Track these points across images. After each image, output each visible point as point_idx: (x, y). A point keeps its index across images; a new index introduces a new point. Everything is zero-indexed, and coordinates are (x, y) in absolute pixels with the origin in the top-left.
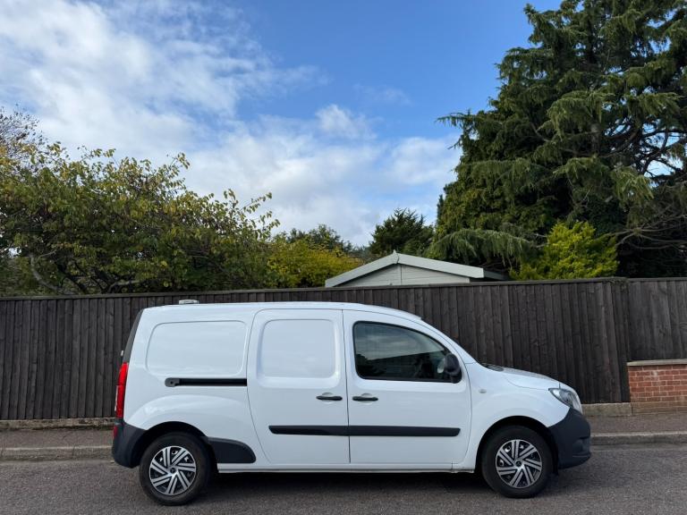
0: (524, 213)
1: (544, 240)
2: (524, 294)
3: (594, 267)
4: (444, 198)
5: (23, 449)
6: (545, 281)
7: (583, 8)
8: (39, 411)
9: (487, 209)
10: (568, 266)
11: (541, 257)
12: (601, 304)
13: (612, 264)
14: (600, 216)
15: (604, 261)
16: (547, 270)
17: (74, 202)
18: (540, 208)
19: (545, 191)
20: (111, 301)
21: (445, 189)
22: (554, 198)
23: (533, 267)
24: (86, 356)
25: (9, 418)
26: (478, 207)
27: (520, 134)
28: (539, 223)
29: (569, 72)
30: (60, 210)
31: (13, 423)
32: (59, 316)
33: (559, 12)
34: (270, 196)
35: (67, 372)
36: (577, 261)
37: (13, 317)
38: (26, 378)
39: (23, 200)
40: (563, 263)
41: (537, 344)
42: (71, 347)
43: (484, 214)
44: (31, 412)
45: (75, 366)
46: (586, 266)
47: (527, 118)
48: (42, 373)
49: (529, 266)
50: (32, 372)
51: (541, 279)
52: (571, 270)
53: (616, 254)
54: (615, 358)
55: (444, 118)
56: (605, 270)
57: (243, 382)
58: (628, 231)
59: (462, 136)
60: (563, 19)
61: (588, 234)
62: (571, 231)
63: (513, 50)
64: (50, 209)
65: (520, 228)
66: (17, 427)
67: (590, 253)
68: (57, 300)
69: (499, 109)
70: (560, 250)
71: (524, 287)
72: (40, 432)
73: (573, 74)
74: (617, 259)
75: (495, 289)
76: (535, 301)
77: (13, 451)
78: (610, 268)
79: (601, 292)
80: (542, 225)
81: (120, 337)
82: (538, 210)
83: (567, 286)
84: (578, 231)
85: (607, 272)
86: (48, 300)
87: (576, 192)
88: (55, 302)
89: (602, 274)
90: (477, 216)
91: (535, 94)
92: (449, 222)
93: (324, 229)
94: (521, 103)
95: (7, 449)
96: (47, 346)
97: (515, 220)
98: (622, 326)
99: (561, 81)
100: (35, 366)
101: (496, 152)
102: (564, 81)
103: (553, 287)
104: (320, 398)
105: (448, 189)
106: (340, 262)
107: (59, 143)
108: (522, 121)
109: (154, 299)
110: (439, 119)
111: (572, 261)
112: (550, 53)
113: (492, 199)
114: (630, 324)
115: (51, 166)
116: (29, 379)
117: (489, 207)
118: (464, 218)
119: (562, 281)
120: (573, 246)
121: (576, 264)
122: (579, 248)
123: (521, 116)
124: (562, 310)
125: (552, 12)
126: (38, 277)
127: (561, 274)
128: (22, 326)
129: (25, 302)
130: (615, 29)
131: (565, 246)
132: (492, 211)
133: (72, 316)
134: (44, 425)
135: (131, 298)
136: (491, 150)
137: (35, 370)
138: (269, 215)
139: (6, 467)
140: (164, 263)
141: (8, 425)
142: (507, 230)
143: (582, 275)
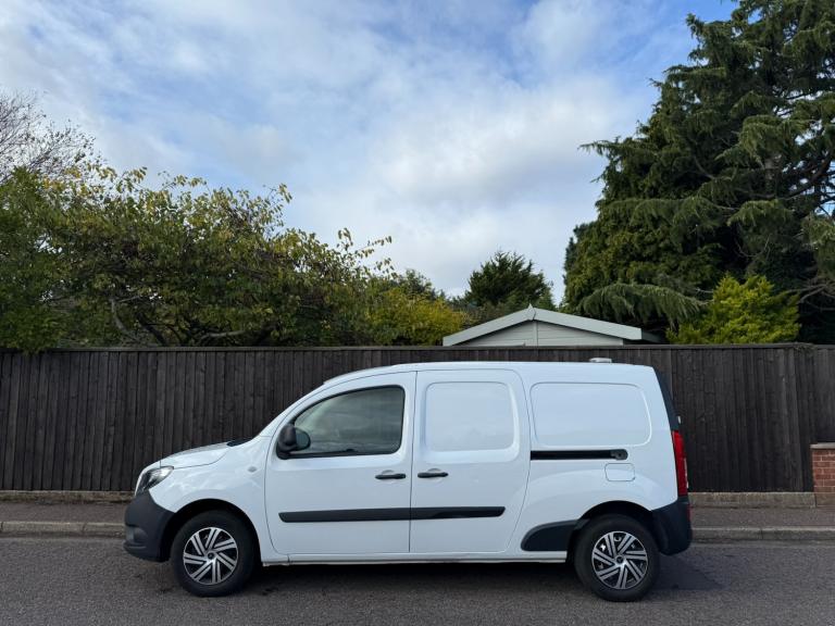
0: (683, 264)
1: (709, 296)
2: (690, 360)
3: (771, 330)
4: (575, 241)
5: (108, 524)
6: (712, 345)
7: (759, 18)
8: (116, 480)
9: (639, 258)
10: (739, 328)
11: (704, 316)
12: (781, 375)
13: (793, 328)
14: (773, 269)
15: (782, 323)
16: (712, 332)
17: (165, 238)
18: (704, 258)
19: (708, 237)
20: (202, 355)
21: (575, 231)
22: (720, 246)
23: (696, 328)
24: (171, 419)
25: (81, 489)
26: (628, 254)
27: (680, 169)
28: (703, 275)
29: (747, 95)
30: (151, 248)
31: (86, 494)
32: (141, 371)
33: (729, 22)
34: (389, 240)
35: (150, 437)
36: (751, 322)
37: (87, 371)
38: (102, 442)
39: (105, 234)
40: (733, 324)
41: (703, 419)
42: (154, 408)
43: (634, 262)
44: (107, 482)
45: (160, 430)
46: (762, 329)
47: (688, 149)
48: (120, 437)
49: (691, 327)
50: (109, 435)
51: (705, 343)
52: (744, 333)
53: (798, 316)
54: (797, 438)
55: (588, 146)
56: (784, 334)
58: (810, 287)
59: (608, 168)
60: (734, 30)
61: (765, 291)
62: (743, 286)
63: (674, 68)
64: (140, 247)
65: (678, 281)
66: (91, 499)
67: (766, 313)
68: (139, 352)
69: (651, 137)
70: (730, 309)
71: (690, 352)
72: (118, 505)
73: (752, 97)
74: (798, 321)
75: (655, 353)
76: (703, 368)
77: (96, 527)
78: (790, 332)
79: (782, 360)
80: (707, 277)
81: (212, 398)
82: (701, 260)
83: (742, 352)
84: (751, 287)
85: (786, 336)
86: (128, 352)
87: (750, 240)
88: (136, 354)
89: (780, 339)
90: (627, 264)
91: (704, 120)
92: (589, 271)
93: (412, 275)
94: (685, 132)
95: (90, 523)
96: (126, 406)
97: (672, 270)
98: (805, 402)
99: (736, 105)
100: (112, 429)
101: (650, 188)
102: (740, 106)
103: (725, 352)
105: (579, 231)
106: (443, 316)
107: (145, 168)
108: (682, 153)
109: (253, 354)
110: (583, 146)
111: (744, 322)
112: (721, 73)
113: (644, 246)
114: (815, 399)
115: (136, 197)
116: (105, 444)
117: (640, 255)
118: (611, 266)
119: (731, 346)
120: (746, 304)
121: (749, 326)
122: (754, 308)
123: (683, 147)
124: (735, 381)
125: (721, 23)
126: (120, 326)
127: (730, 337)
128: (97, 382)
129: (102, 354)
130: (804, 46)
131: (736, 304)
132: (643, 260)
133: (155, 372)
134: (123, 498)
135: (226, 352)
136: (644, 186)
137: (112, 433)
138: (387, 262)
139: (93, 545)
140: (269, 310)
141: (80, 496)
142: (664, 283)
143: (756, 340)
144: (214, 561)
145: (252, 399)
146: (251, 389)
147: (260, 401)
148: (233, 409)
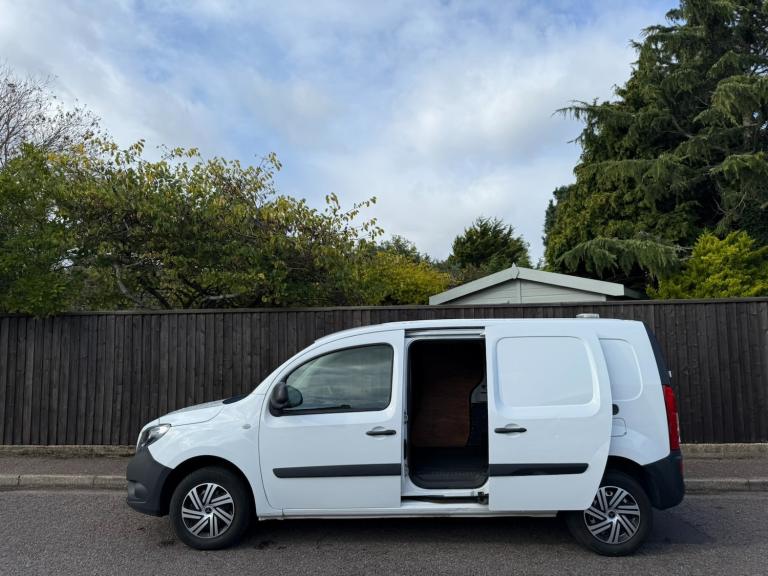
0: (661, 221)
1: (689, 252)
2: (673, 315)
3: (752, 284)
4: (555, 203)
5: (116, 477)
6: (693, 300)
8: (125, 436)
9: (617, 217)
10: (720, 283)
11: (684, 272)
12: (764, 328)
14: (753, 225)
15: (764, 278)
16: (692, 287)
17: (164, 207)
18: (681, 216)
19: (686, 195)
20: (202, 317)
21: (555, 193)
22: (696, 202)
23: (676, 283)
24: (174, 377)
25: (93, 443)
26: (604, 214)
27: (658, 129)
28: (680, 232)
29: (727, 55)
30: (149, 216)
31: (98, 448)
32: (146, 333)
34: (374, 201)
35: (155, 395)
36: (732, 276)
37: (96, 333)
38: (111, 400)
39: (108, 204)
40: (713, 279)
41: (687, 373)
42: (158, 367)
43: (612, 221)
44: (117, 437)
45: (164, 387)
46: (743, 283)
47: (667, 109)
48: (127, 395)
49: (671, 283)
50: (117, 394)
51: (687, 298)
52: (725, 287)
55: (565, 109)
56: (765, 288)
59: (586, 130)
61: (745, 245)
62: (723, 242)
63: (652, 29)
64: (139, 215)
66: (102, 453)
67: (747, 267)
68: (143, 315)
69: (628, 100)
70: (710, 264)
71: (672, 307)
73: (732, 56)
75: (639, 308)
76: (686, 323)
77: (105, 479)
80: (684, 234)
81: (212, 357)
82: (678, 218)
83: (724, 306)
84: (732, 242)
86: (133, 315)
87: (728, 195)
88: (140, 317)
89: (762, 293)
90: (605, 223)
91: (682, 80)
92: (568, 231)
93: (398, 241)
94: (664, 91)
95: (100, 477)
96: (132, 366)
97: (651, 228)
99: (715, 65)
100: (120, 387)
101: (627, 150)
102: (719, 66)
103: (707, 307)
105: (559, 193)
106: (428, 278)
107: (143, 141)
108: (661, 113)
109: (249, 315)
110: (558, 111)
111: (726, 277)
112: (701, 32)
113: (622, 205)
115: (135, 168)
116: (114, 401)
117: (618, 214)
118: (588, 226)
120: (726, 259)
121: (731, 281)
122: (735, 263)
123: (661, 107)
124: (718, 334)
126: (124, 291)
127: (711, 292)
128: (105, 343)
129: (109, 317)
131: (717, 259)
132: (622, 219)
135: (224, 314)
136: (620, 147)
137: (120, 391)
138: (373, 223)
139: (102, 496)
140: (261, 275)
141: (92, 450)
143: (738, 294)
144: (211, 516)
145: (249, 357)
146: (248, 349)
147: (257, 359)
148: (232, 367)
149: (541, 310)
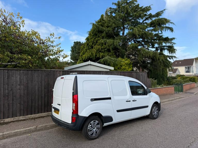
15: (131, 68)
36: (127, 67)
57: (110, 98)
70: (122, 64)
104: (127, 101)
120: (126, 63)
127: (123, 70)
143: (128, 70)
145: (19, 86)
146: (19, 83)
148: (12, 90)
149: (101, 72)
